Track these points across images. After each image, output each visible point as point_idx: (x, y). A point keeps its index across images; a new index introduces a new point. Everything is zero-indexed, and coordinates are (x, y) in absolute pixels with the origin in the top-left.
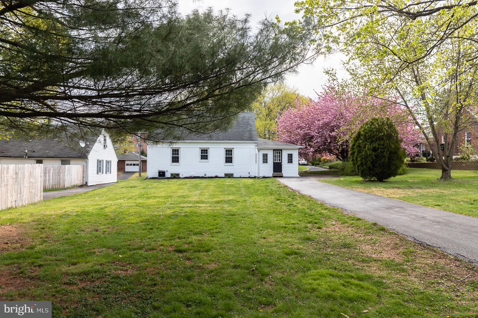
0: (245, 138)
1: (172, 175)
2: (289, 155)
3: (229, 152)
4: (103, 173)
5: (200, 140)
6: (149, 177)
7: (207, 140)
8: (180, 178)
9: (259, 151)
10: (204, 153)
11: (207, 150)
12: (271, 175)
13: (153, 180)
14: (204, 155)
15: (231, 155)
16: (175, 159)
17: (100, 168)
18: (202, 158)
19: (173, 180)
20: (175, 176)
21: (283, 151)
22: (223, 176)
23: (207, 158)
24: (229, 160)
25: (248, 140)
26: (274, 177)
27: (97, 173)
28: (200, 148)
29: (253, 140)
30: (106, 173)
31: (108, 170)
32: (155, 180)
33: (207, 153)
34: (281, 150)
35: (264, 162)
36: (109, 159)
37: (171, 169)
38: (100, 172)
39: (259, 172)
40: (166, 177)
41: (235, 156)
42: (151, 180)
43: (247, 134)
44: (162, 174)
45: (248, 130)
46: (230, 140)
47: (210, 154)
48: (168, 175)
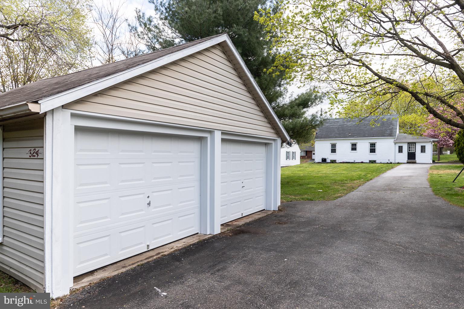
0: (386, 135)
1: (331, 160)
2: (422, 146)
3: (373, 145)
4: (290, 159)
5: (350, 138)
6: (316, 162)
7: (356, 137)
8: (336, 163)
9: (395, 144)
10: (354, 146)
11: (356, 144)
12: (406, 162)
13: (318, 164)
14: (354, 147)
15: (375, 147)
16: (333, 151)
17: (288, 156)
18: (352, 150)
19: (331, 164)
20: (333, 162)
21: (417, 144)
22: (368, 162)
23: (356, 150)
24: (373, 150)
25: (388, 136)
26: (408, 163)
27: (286, 159)
28: (351, 143)
29: (392, 136)
30: (292, 159)
31: (294, 157)
32: (320, 164)
33: (356, 146)
34: (415, 143)
35: (399, 152)
36: (294, 151)
37: (330, 157)
38: (288, 158)
39: (395, 160)
40: (327, 162)
41: (377, 147)
42: (317, 164)
43: (388, 132)
44: (324, 160)
45: (390, 129)
46: (373, 137)
47: (358, 147)
48: (328, 161)
